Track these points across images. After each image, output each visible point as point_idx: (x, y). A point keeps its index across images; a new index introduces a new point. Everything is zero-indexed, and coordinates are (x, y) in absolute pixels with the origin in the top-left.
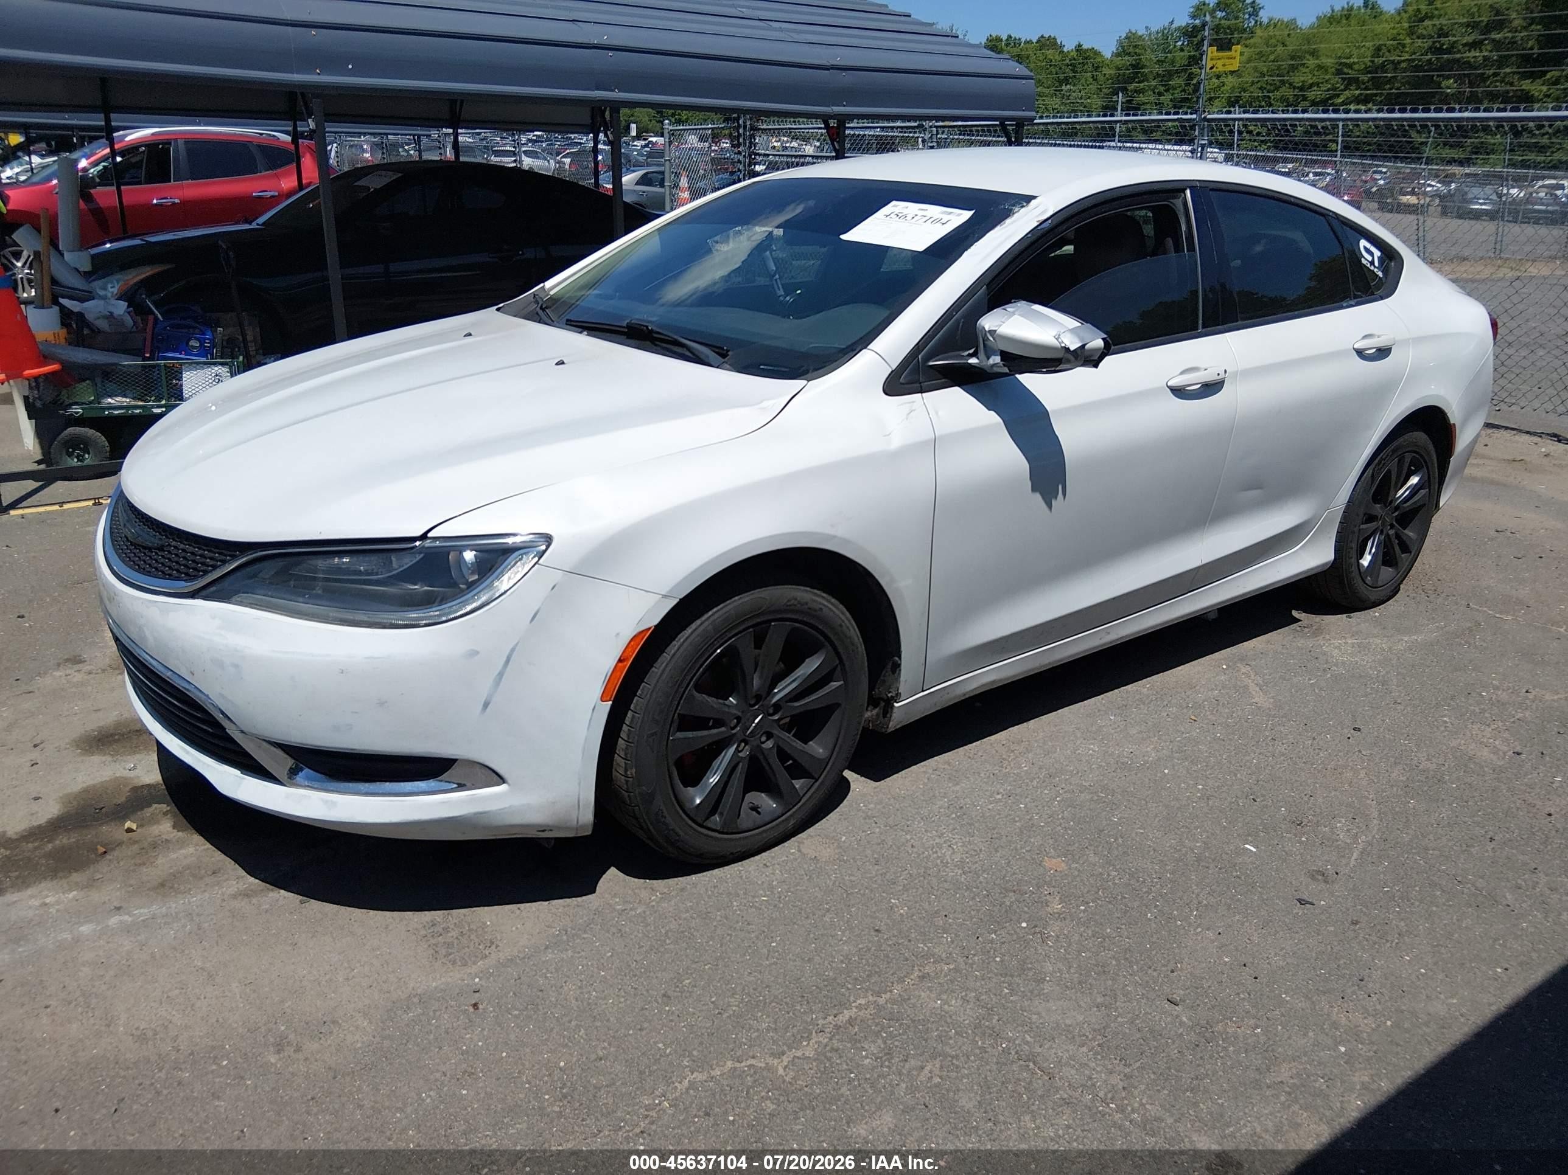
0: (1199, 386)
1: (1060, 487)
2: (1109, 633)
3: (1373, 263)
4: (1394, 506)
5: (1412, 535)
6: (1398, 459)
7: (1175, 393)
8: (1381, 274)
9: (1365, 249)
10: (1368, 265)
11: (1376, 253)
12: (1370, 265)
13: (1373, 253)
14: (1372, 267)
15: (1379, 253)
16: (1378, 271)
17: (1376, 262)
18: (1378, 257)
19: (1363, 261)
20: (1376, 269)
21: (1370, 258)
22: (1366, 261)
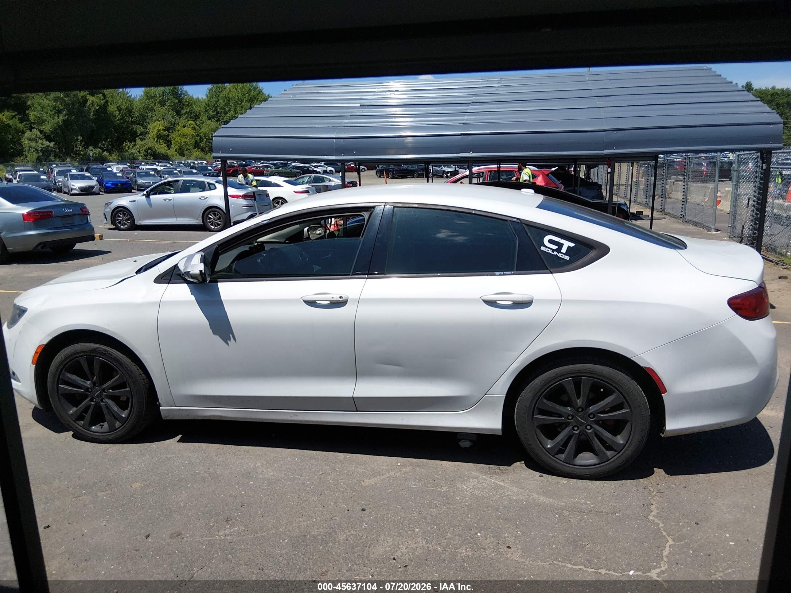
0: (329, 302)
1: (231, 336)
2: (296, 416)
3: (559, 250)
4: (588, 413)
5: (620, 440)
6: (572, 379)
7: (308, 304)
8: (567, 258)
9: (551, 241)
10: (550, 251)
11: (567, 244)
12: (553, 251)
13: (563, 244)
14: (555, 253)
15: (572, 245)
16: (564, 255)
17: (564, 250)
18: (569, 247)
19: (543, 248)
20: (561, 254)
21: (555, 247)
22: (547, 249)
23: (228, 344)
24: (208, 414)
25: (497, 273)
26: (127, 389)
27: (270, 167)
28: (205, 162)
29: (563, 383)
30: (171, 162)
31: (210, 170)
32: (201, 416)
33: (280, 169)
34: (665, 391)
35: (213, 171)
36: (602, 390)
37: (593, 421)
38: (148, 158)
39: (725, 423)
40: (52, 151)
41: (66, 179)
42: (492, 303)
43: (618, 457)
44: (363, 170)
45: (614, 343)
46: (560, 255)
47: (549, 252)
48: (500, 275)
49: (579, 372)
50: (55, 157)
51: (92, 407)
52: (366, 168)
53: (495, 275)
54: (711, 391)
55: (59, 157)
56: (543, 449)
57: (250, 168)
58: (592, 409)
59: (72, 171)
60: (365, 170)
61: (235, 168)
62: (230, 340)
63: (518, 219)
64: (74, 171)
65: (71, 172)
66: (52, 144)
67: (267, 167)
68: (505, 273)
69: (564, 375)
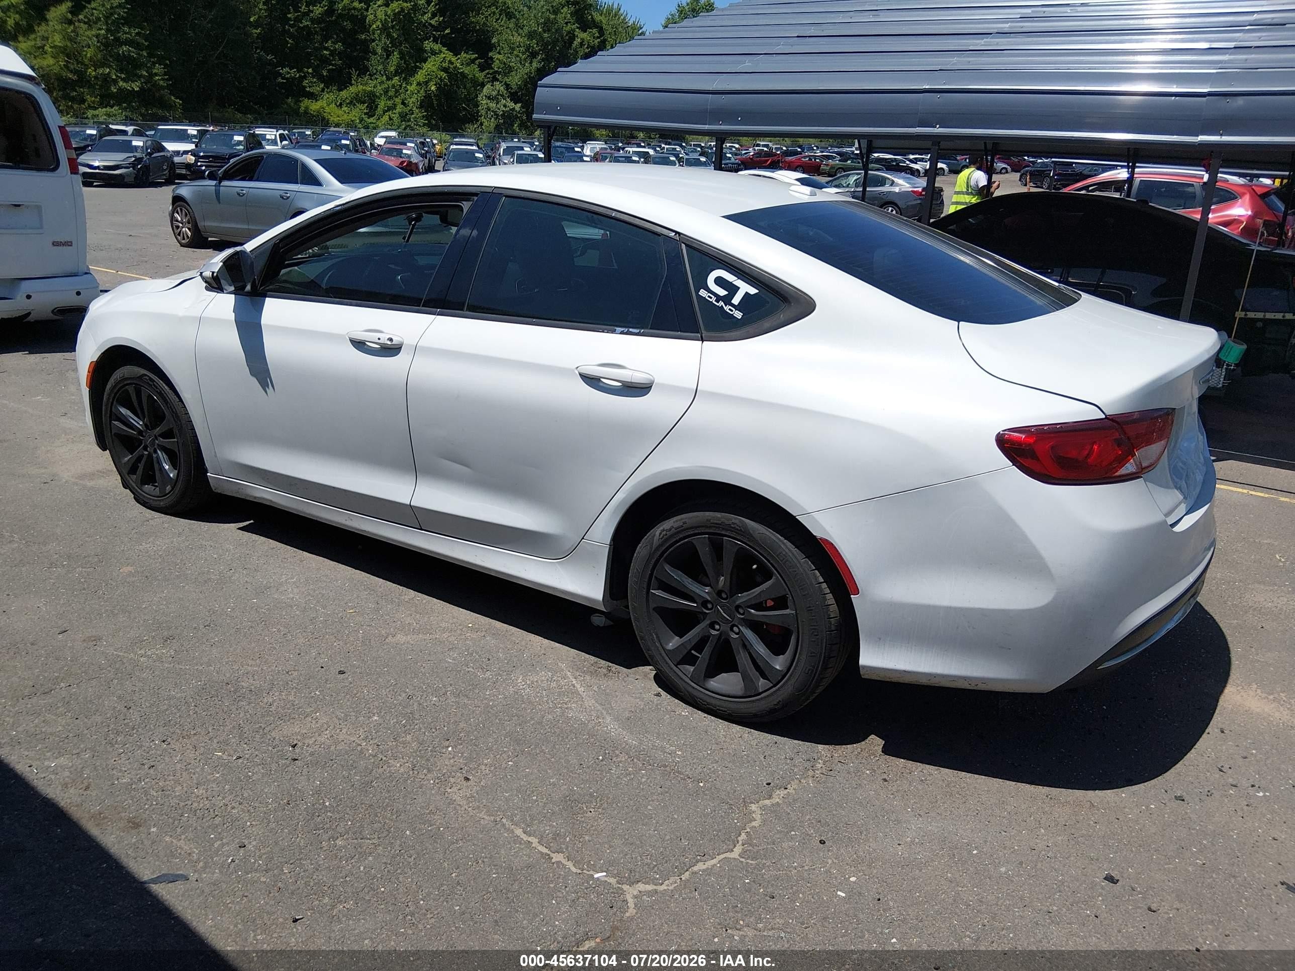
0: (378, 346)
3: (727, 300)
4: (735, 602)
5: (779, 663)
6: (709, 538)
7: (354, 343)
8: (738, 315)
9: (719, 281)
10: (713, 300)
11: (745, 288)
12: (717, 301)
13: (739, 288)
14: (721, 304)
15: (753, 291)
16: (734, 310)
17: (736, 300)
18: (747, 293)
19: (703, 293)
20: (730, 307)
21: (722, 292)
22: (709, 294)
23: (266, 392)
24: (258, 495)
25: (619, 329)
26: (176, 440)
27: (834, 158)
28: (737, 146)
29: (694, 542)
30: (684, 144)
31: (730, 158)
32: (251, 496)
33: (849, 162)
34: (857, 592)
35: (733, 160)
36: (755, 567)
37: (742, 619)
38: (652, 136)
39: (984, 680)
40: (517, 117)
41: (512, 160)
42: (592, 381)
43: (772, 694)
44: (1004, 171)
45: (771, 484)
46: (727, 308)
47: (711, 300)
48: (622, 333)
49: (717, 525)
50: (520, 126)
51: (145, 457)
52: (1009, 168)
53: (613, 332)
54: (949, 609)
55: (526, 128)
56: (660, 648)
57: (799, 159)
58: (743, 597)
59: (525, 149)
60: (1007, 172)
61: (775, 158)
62: (268, 387)
63: (676, 233)
64: (527, 150)
65: (523, 150)
66: (518, 107)
67: (828, 157)
68: (631, 330)
69: (697, 530)
